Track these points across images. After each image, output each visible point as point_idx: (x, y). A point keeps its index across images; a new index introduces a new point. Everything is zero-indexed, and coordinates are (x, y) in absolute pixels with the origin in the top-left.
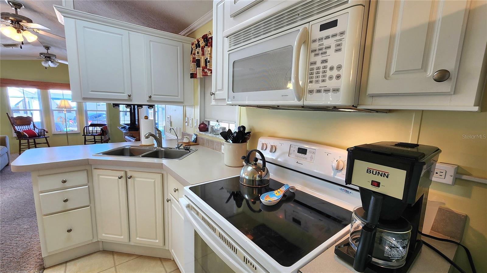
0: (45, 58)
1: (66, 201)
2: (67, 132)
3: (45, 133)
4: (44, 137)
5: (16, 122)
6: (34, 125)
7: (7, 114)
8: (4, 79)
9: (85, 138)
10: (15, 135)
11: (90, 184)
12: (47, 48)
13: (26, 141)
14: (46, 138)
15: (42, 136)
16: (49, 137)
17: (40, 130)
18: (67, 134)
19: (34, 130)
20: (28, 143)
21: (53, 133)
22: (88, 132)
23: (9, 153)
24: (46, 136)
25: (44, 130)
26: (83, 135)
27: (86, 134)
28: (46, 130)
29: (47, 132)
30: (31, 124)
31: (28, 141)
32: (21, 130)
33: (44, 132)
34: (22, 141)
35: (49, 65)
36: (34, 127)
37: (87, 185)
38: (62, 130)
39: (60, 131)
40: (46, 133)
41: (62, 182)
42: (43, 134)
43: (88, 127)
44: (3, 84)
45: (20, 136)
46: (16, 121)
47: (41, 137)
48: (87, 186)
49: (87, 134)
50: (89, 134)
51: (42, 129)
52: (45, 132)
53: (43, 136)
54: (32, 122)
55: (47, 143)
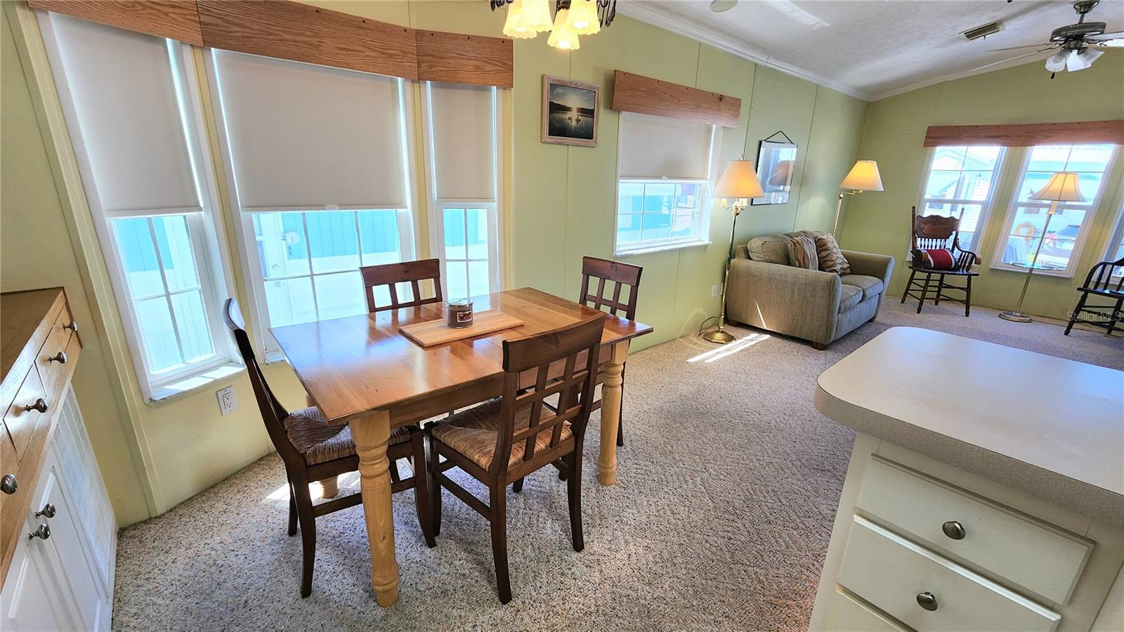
0: (1065, 42)
1: (928, 603)
2: (1031, 270)
3: (973, 264)
4: (965, 273)
5: (921, 229)
6: (956, 239)
7: (914, 208)
8: (937, 127)
9: (1084, 298)
10: (910, 257)
11: (1073, 614)
12: (1085, 7)
13: (924, 275)
14: (970, 276)
15: (963, 269)
16: (977, 275)
18: (1030, 275)
19: (953, 251)
20: (928, 280)
21: (992, 266)
22: (1103, 281)
23: (883, 294)
24: (971, 271)
25: (974, 256)
26: (1079, 289)
27: (1091, 286)
28: (978, 256)
29: (978, 262)
30: (951, 237)
31: (928, 276)
32: (926, 248)
33: (972, 260)
34: (919, 275)
35: (1066, 65)
36: (955, 244)
37: (1051, 609)
38: (1020, 262)
39: (1013, 265)
40: (975, 263)
41: (944, 525)
42: (967, 264)
43: (1109, 267)
44: (930, 141)
45: (919, 261)
46: (923, 226)
47: (958, 273)
48: (1054, 617)
49: (1096, 287)
50: (1105, 289)
51: (969, 253)
52: (974, 260)
53: (964, 271)
54: (954, 233)
55: (968, 289)
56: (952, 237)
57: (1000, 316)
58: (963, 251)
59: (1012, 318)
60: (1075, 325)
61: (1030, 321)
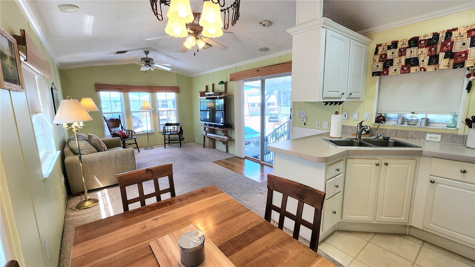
2: (148, 132)
5: (110, 125)
6: (122, 126)
7: (104, 117)
8: (98, 84)
9: (165, 136)
12: (147, 53)
14: (135, 139)
16: (137, 138)
17: (127, 131)
19: (122, 130)
24: (134, 137)
26: (163, 135)
29: (135, 133)
33: (132, 132)
36: (122, 128)
44: (98, 89)
46: (109, 123)
50: (168, 133)
51: (129, 130)
54: (120, 124)
55: (136, 143)
56: (120, 126)
57: (145, 149)
58: (127, 130)
59: (149, 148)
60: (166, 145)
61: (153, 148)
